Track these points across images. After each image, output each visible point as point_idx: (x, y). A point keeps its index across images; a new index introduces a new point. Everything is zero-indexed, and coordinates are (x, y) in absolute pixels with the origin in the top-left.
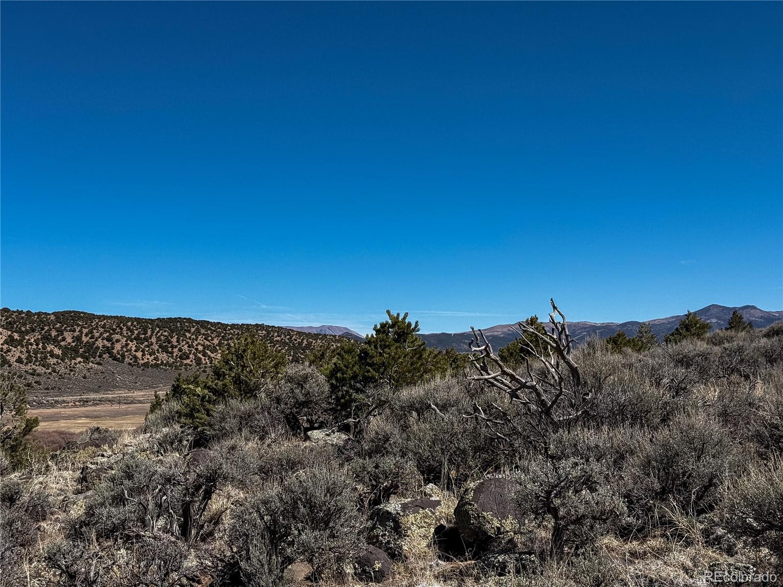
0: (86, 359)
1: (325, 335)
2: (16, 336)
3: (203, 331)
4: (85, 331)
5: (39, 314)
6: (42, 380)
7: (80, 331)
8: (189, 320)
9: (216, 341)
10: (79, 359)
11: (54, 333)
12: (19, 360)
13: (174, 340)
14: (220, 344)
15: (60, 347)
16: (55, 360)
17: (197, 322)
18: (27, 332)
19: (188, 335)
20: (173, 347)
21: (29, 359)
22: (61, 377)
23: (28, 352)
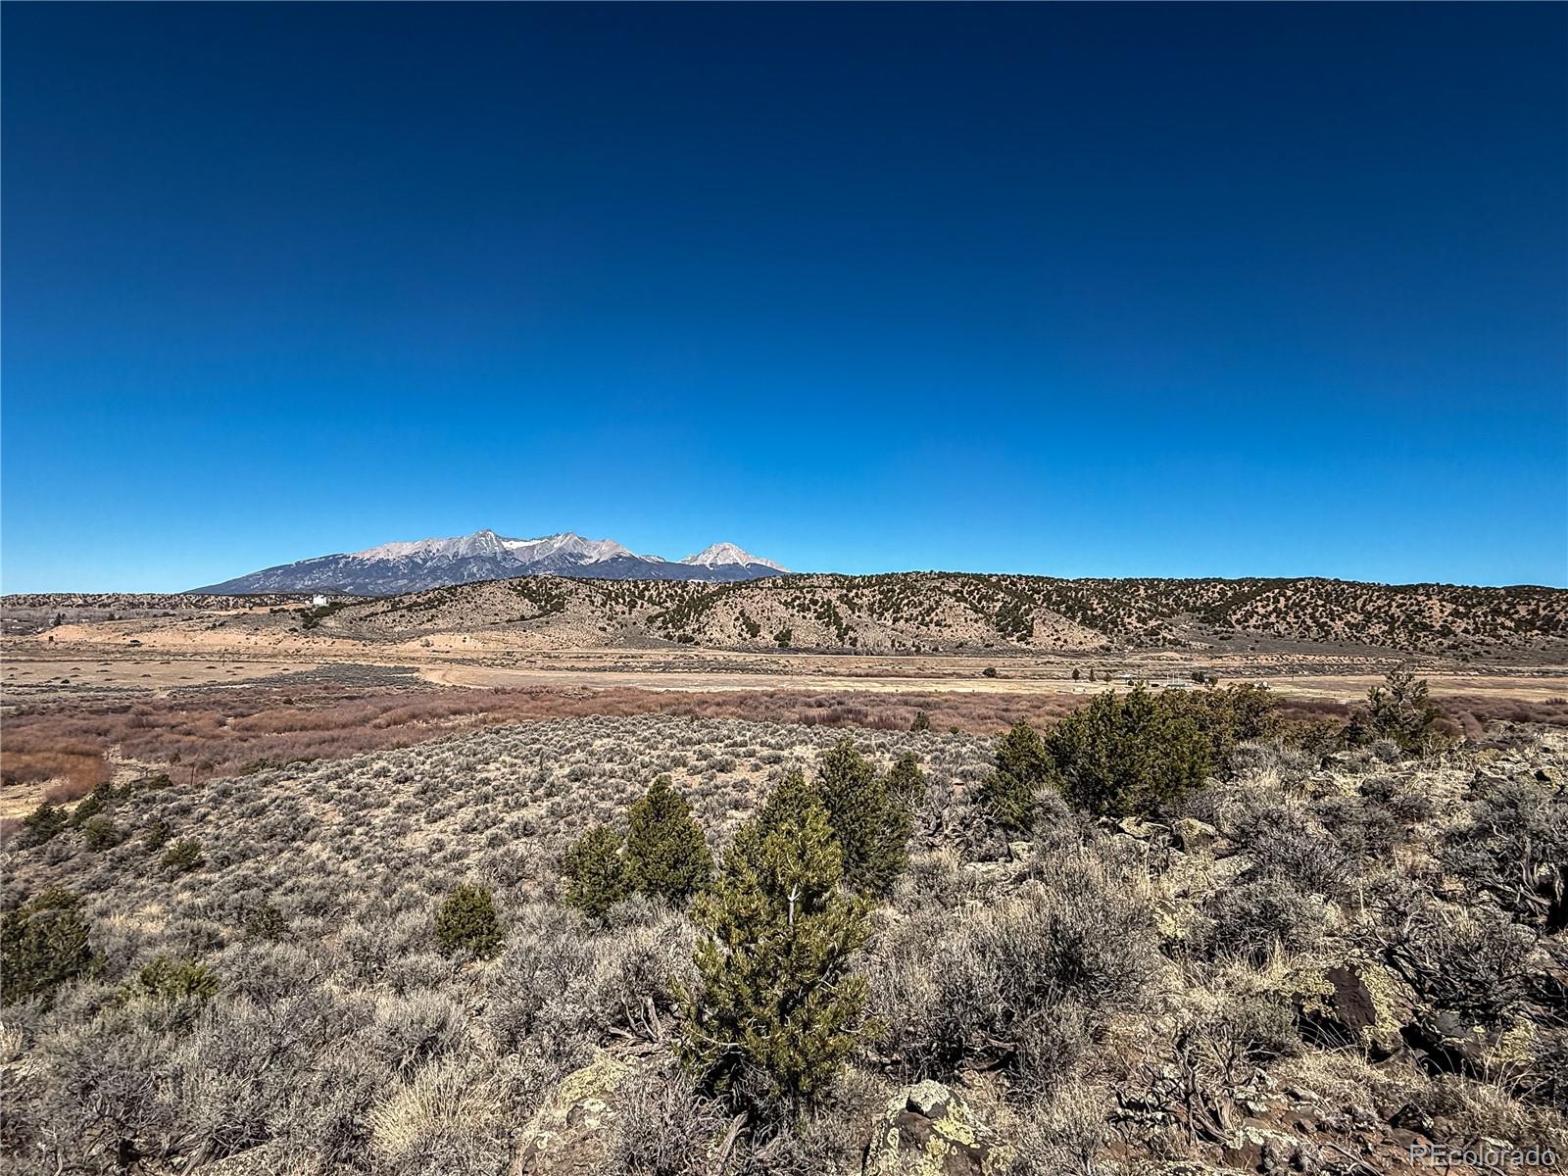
0: (1545, 632)
2: (1461, 609)
4: (1542, 604)
5: (1487, 589)
6: (1493, 650)
7: (1537, 605)
10: (1536, 632)
11: (1504, 607)
12: (1466, 631)
15: (1512, 620)
16: (1507, 632)
18: (1474, 606)
21: (1477, 631)
22: (1515, 648)
23: (1475, 623)
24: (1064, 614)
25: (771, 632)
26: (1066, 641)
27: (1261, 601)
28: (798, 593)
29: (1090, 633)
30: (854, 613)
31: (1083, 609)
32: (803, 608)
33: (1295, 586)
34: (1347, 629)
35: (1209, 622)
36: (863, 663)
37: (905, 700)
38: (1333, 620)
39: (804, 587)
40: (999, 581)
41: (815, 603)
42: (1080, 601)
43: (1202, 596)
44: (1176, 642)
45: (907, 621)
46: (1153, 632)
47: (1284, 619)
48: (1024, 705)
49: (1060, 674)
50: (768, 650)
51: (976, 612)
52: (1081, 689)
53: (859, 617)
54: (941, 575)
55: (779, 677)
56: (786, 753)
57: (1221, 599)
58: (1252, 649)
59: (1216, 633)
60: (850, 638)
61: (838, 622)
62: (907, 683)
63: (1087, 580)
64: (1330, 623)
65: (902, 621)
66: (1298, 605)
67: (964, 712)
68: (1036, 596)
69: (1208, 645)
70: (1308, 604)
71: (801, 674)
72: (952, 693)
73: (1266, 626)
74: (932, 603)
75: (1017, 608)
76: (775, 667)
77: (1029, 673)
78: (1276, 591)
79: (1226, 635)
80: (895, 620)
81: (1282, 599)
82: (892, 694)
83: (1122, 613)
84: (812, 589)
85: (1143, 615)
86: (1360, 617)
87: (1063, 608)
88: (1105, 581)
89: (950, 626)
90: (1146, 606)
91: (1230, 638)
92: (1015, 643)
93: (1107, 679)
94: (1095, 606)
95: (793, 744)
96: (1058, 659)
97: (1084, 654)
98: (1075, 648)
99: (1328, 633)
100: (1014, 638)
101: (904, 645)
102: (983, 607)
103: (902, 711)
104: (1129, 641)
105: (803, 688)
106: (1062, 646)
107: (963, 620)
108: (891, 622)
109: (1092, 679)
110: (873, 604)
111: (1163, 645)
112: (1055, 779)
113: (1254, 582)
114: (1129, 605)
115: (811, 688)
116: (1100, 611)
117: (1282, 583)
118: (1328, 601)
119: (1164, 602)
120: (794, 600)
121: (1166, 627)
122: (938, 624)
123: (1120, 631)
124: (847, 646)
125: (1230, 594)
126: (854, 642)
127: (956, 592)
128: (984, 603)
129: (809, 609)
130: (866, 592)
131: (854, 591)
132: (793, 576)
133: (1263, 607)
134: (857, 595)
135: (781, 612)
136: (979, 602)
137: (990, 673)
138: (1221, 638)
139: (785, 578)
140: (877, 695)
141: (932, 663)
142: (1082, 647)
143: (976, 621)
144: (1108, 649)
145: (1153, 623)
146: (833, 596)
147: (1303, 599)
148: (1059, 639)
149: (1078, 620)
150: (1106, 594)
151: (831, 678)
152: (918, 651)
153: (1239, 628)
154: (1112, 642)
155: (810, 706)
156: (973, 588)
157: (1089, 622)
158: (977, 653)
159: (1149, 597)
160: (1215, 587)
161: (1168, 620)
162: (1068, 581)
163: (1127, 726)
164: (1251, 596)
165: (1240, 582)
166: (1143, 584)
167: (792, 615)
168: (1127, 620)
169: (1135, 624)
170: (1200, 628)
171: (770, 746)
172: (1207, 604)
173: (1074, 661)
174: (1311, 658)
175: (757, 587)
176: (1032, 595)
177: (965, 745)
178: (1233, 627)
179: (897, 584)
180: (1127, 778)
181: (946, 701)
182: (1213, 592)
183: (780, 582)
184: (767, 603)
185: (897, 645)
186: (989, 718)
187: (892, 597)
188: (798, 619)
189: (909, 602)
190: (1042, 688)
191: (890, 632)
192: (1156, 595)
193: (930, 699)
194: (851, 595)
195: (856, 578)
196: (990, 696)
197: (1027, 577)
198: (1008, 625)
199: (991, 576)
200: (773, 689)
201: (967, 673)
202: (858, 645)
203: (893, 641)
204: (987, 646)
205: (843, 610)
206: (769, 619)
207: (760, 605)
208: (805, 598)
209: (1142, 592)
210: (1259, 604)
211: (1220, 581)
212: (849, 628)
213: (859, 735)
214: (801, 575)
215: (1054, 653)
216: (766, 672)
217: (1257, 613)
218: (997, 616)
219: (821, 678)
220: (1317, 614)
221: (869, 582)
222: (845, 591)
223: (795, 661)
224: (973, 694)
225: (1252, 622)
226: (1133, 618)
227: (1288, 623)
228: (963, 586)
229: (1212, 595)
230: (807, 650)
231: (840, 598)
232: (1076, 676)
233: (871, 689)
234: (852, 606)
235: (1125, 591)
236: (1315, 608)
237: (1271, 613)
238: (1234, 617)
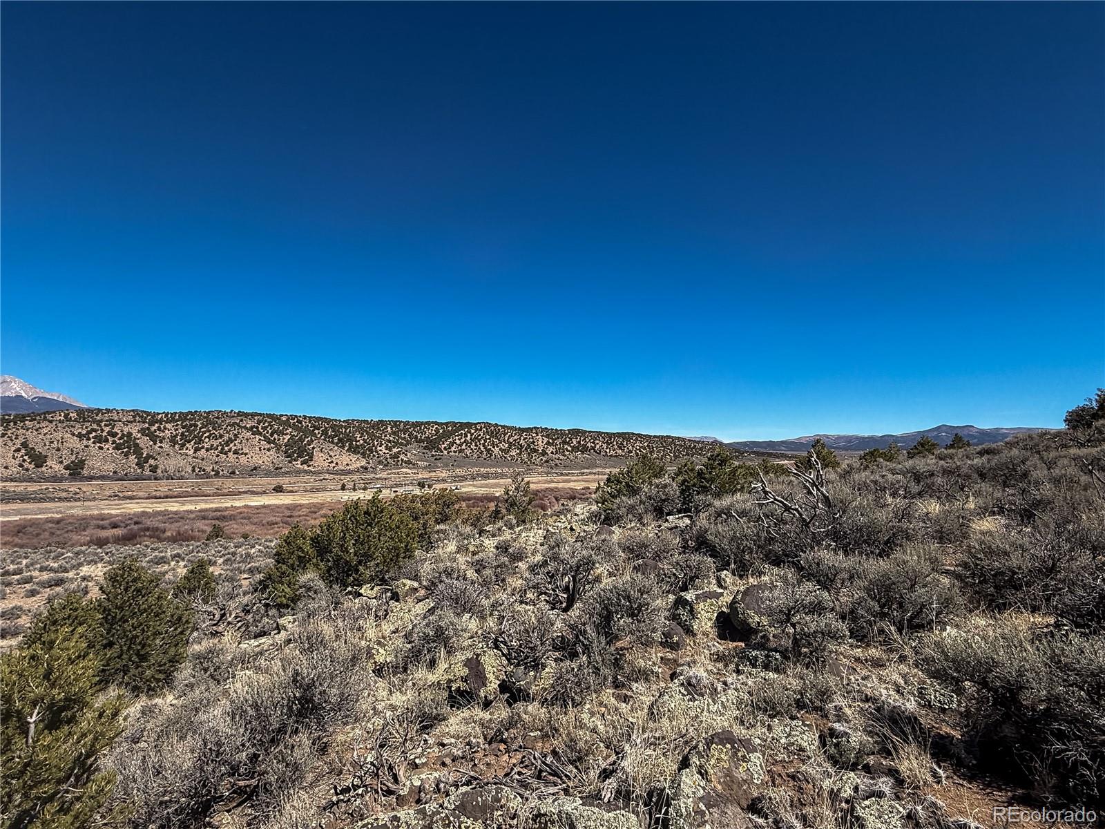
0: (583, 453)
1: (703, 442)
2: (551, 441)
3: (639, 439)
4: (582, 438)
5: (561, 430)
6: (563, 462)
7: (580, 439)
8: (632, 433)
9: (646, 444)
10: (580, 452)
11: (568, 440)
12: (552, 453)
13: (625, 443)
14: (648, 446)
15: (571, 447)
16: (568, 453)
17: (636, 434)
18: (556, 439)
19: (632, 441)
20: (624, 447)
21: (556, 451)
22: (571, 461)
23: (556, 448)
24: (337, 444)
25: (61, 462)
26: (337, 464)
27: (457, 436)
28: (95, 426)
29: (354, 457)
30: (155, 444)
31: (350, 440)
32: (99, 440)
33: (476, 427)
34: (500, 453)
35: (429, 449)
36: (164, 487)
37: (203, 515)
38: (494, 447)
39: (101, 421)
40: (288, 419)
41: (114, 435)
42: (348, 435)
43: (426, 433)
44: (409, 462)
45: (207, 450)
46: (395, 456)
47: (470, 447)
48: (305, 511)
49: (332, 487)
50: (56, 479)
51: (269, 443)
52: (346, 497)
53: (161, 447)
54: (240, 414)
55: (68, 504)
56: (71, 575)
57: (436, 435)
58: (452, 465)
59: (433, 456)
60: (151, 466)
61: (138, 451)
62: (206, 502)
63: (353, 420)
64: (492, 449)
65: (203, 450)
66: (477, 439)
67: (256, 520)
68: (317, 431)
69: (428, 464)
70: (482, 437)
71: (95, 499)
72: (246, 506)
73: (461, 451)
74: (232, 436)
75: (301, 440)
76: (64, 495)
77: (309, 488)
78: (466, 430)
79: (438, 457)
80: (196, 450)
81: (469, 435)
82: (191, 512)
83: (376, 443)
84: (111, 423)
85: (389, 445)
86: (507, 445)
87: (336, 440)
88: (365, 422)
89: (246, 454)
90: (391, 439)
91: (440, 459)
92: (299, 466)
93: (365, 489)
94: (358, 439)
95: (80, 565)
96: (331, 476)
97: (350, 472)
98: (343, 468)
99: (491, 455)
100: (299, 462)
101: (204, 470)
102: (275, 439)
103: (200, 525)
104: (380, 463)
105: (96, 512)
106: (334, 467)
107: (257, 449)
108: (192, 451)
109: (354, 490)
110: (176, 436)
111: (401, 464)
112: (316, 565)
113: (454, 424)
114: (380, 438)
115: (106, 512)
116: (362, 442)
117: (469, 425)
118: (491, 436)
119: (403, 436)
120: (89, 433)
121: (403, 453)
122: (236, 452)
123: (374, 456)
124: (147, 472)
125: (441, 431)
126: (154, 469)
127: (252, 427)
128: (276, 436)
129: (107, 441)
130: (168, 426)
131: (157, 425)
132: (90, 411)
133: (459, 440)
134: (159, 429)
135: (74, 442)
136: (272, 435)
137: (279, 489)
138: (435, 459)
139: (80, 412)
140: (176, 513)
141: (229, 484)
142: (348, 468)
143: (269, 450)
144: (366, 468)
145: (395, 450)
146: (134, 429)
147: (480, 435)
148: (332, 462)
149: (346, 448)
150: (366, 430)
151: (128, 501)
152: (217, 475)
153: (445, 452)
154: (369, 463)
155: (103, 528)
156: (267, 424)
157: (354, 450)
158: (268, 474)
159: (394, 433)
160: (433, 427)
161: (404, 448)
162: (340, 421)
163: (367, 522)
164: (453, 433)
165: (446, 424)
166: (390, 424)
167: (87, 446)
168: (379, 448)
169: (384, 451)
170: (424, 453)
171: (52, 570)
172: (428, 438)
173: (342, 477)
174: (482, 470)
175: (45, 419)
176: (313, 431)
177: (254, 547)
178: (442, 452)
179: (199, 420)
180: (365, 557)
181: (241, 513)
182: (432, 430)
183: (73, 415)
184: (58, 436)
185: (197, 470)
186: (276, 524)
187: (194, 431)
188: (93, 449)
189: (210, 435)
190: (317, 498)
191: (190, 459)
192: (398, 432)
193: (226, 513)
194: (153, 428)
195: (158, 414)
196: (278, 507)
197: (310, 417)
198: (294, 452)
199: (282, 416)
200: (60, 516)
201: (259, 490)
202: (159, 471)
203: (194, 467)
204: (277, 469)
205: (144, 442)
206: (58, 450)
207: (48, 436)
208: (102, 431)
209: (389, 429)
210: (457, 438)
211: (436, 423)
212: (149, 457)
213: (154, 550)
214: (99, 410)
215: (328, 472)
216: (52, 500)
217: (456, 443)
218: (286, 446)
219: (117, 502)
220: (486, 444)
221: (171, 418)
222: (147, 425)
223: (87, 488)
224: (264, 507)
225: (453, 449)
226: (383, 446)
227: (472, 449)
228: (259, 422)
229: (430, 432)
230: (102, 478)
231: (142, 431)
232: (343, 488)
233: (170, 509)
234: (154, 438)
235: (379, 428)
236: (485, 441)
237: (463, 443)
238: (443, 446)
